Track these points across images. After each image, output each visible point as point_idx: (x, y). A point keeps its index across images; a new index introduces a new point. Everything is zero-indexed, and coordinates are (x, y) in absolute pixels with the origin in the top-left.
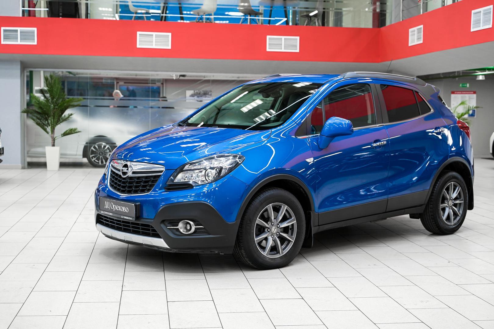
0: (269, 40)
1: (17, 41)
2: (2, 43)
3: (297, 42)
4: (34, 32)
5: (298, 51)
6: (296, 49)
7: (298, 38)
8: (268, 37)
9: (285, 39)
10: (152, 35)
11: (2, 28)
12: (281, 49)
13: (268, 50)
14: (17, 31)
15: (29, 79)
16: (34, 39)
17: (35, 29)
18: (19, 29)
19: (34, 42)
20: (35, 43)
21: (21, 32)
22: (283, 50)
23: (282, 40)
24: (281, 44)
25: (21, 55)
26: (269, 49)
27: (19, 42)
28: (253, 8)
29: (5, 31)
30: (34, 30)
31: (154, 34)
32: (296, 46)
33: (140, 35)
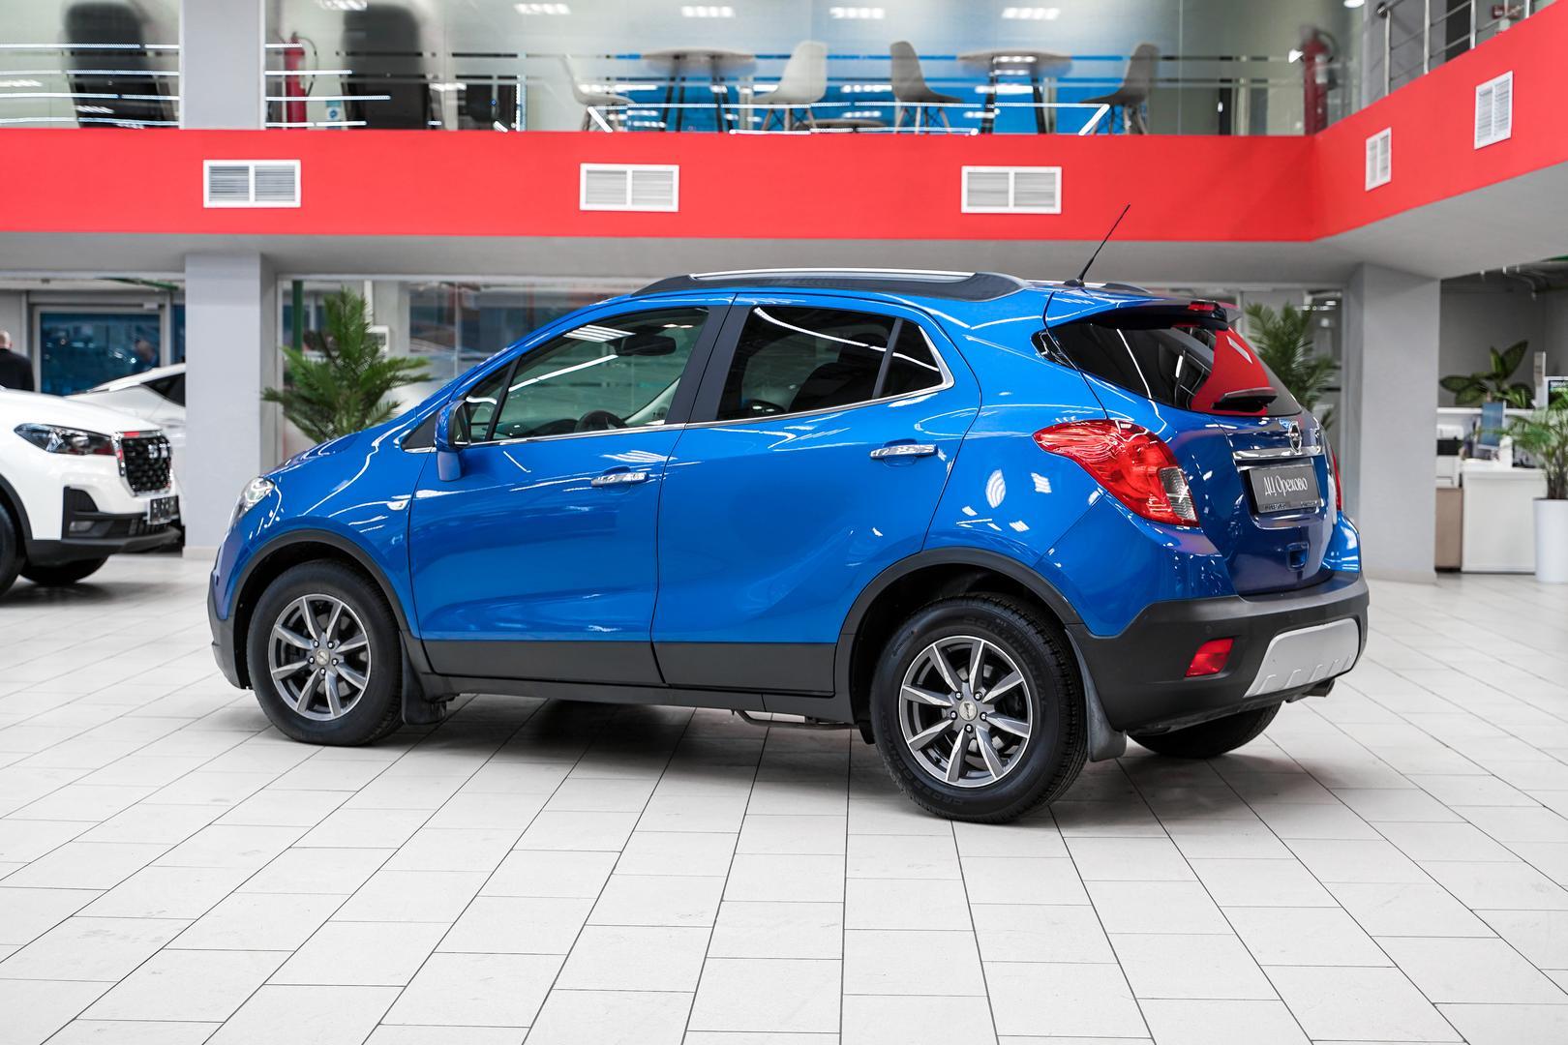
0: (969, 178)
1: (247, 199)
2: (208, 203)
3: (1054, 183)
4: (292, 173)
5: (1057, 209)
6: (1053, 205)
7: (1057, 171)
8: (966, 170)
9: (1016, 174)
10: (625, 173)
11: (208, 164)
12: (1007, 205)
13: (965, 208)
14: (245, 170)
15: (290, 302)
16: (293, 192)
17: (296, 164)
18: (252, 165)
19: (294, 200)
20: (297, 203)
21: (257, 174)
22: (1011, 209)
23: (1007, 178)
24: (1006, 192)
25: (259, 238)
26: (969, 205)
27: (252, 202)
28: (929, 85)
29: (214, 170)
30: (294, 167)
31: (630, 168)
32: (1052, 196)
33: (589, 172)
